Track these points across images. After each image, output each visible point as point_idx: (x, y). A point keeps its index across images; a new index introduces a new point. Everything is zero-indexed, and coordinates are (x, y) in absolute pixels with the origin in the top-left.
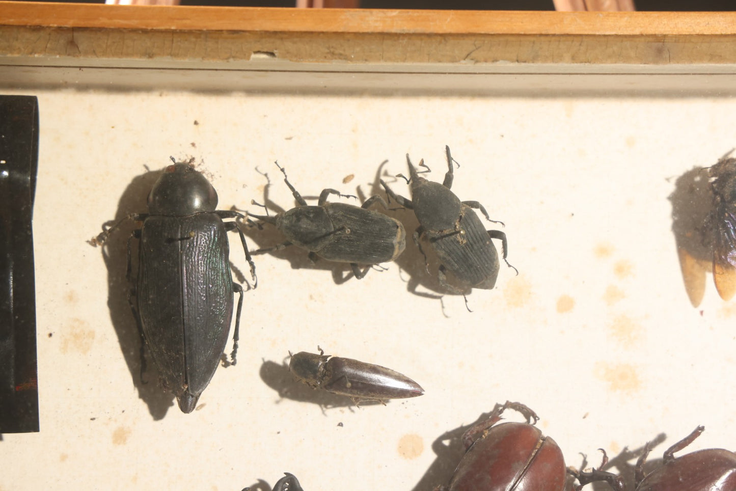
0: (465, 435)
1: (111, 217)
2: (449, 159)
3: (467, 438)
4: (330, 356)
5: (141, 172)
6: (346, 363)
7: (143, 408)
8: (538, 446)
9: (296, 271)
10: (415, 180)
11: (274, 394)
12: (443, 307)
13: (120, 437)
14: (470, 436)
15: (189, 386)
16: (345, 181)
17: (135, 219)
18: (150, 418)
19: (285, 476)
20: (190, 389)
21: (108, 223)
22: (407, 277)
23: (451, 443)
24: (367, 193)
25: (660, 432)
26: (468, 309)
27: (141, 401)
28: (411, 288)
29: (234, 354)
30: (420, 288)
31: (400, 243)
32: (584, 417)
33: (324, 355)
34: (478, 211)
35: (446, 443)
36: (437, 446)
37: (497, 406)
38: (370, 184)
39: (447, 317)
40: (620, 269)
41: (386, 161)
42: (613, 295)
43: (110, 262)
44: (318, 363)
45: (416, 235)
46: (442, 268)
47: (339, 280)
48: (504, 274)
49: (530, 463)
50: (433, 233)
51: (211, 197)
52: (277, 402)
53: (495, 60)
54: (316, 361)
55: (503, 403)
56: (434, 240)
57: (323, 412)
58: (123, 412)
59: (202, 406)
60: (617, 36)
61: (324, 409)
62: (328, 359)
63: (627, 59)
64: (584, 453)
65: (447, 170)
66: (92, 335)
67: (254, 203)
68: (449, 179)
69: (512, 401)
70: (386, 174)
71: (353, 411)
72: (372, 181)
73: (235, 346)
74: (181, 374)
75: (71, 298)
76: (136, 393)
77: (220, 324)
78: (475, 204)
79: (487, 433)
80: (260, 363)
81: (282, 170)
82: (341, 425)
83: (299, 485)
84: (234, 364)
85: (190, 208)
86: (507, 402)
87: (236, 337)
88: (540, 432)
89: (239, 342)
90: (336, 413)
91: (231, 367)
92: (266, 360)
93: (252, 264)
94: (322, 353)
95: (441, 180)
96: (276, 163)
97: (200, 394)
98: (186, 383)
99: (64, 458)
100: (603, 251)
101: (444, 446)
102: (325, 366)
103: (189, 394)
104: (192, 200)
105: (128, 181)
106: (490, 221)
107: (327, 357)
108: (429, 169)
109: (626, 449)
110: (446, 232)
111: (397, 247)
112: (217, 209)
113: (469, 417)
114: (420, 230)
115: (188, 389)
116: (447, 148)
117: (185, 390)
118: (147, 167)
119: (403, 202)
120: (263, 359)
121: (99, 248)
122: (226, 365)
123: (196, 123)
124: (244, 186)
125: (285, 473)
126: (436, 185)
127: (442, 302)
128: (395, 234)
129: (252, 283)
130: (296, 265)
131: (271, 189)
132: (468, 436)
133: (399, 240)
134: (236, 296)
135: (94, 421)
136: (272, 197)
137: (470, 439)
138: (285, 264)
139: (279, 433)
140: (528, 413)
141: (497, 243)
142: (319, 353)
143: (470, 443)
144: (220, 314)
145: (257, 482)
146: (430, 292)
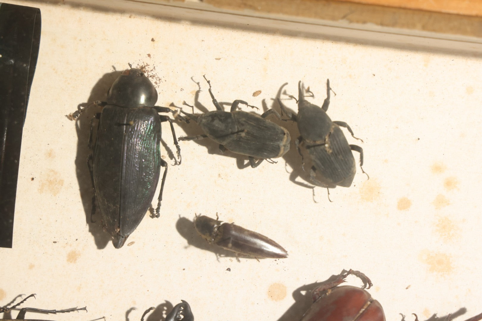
0: (315, 291)
1: (85, 100)
2: (329, 89)
3: (315, 293)
4: (222, 221)
5: (110, 70)
6: (233, 228)
7: (91, 239)
8: (365, 307)
9: (211, 155)
10: (301, 102)
11: (185, 241)
12: (314, 195)
13: (72, 257)
14: (318, 292)
15: (121, 229)
16: (255, 94)
17: (99, 105)
18: (95, 247)
19: (182, 302)
20: (121, 232)
21: (83, 105)
22: (290, 169)
23: (306, 294)
24: (269, 106)
25: (462, 306)
26: (329, 199)
27: (90, 234)
28: (292, 178)
29: (158, 209)
30: (299, 179)
31: (285, 146)
32: (407, 288)
33: (219, 220)
34: (344, 130)
35: (303, 293)
36: (296, 294)
37: (344, 271)
38: (272, 99)
39: (315, 202)
40: (449, 184)
41: (286, 84)
42: (440, 201)
43: (80, 132)
44: (214, 226)
45: (297, 142)
46: (314, 169)
47: (241, 165)
48: (358, 178)
49: (357, 318)
50: (309, 142)
51: (153, 96)
52: (186, 248)
53: (364, 22)
54: (212, 223)
55: (348, 270)
56: (309, 147)
57: (218, 259)
58: (77, 240)
59: (132, 243)
60: (458, 15)
61: (219, 257)
62: (222, 223)
63: (465, 32)
64: (403, 314)
65: (326, 97)
66: (61, 182)
67: (185, 103)
68: (326, 103)
69: (354, 269)
70: (285, 93)
71: (239, 261)
72: (274, 97)
73: (159, 205)
74: (116, 220)
75: (50, 154)
76: (87, 228)
77: (148, 188)
78: (343, 124)
79: (330, 292)
80: (178, 218)
81: (209, 82)
82: (229, 269)
83: (191, 310)
84: (157, 216)
85: (137, 102)
86: (351, 270)
87: (160, 198)
88: (369, 295)
89: (162, 202)
90: (227, 261)
91: (156, 218)
92: (182, 216)
93: (178, 147)
94: (218, 218)
95: (320, 105)
96: (204, 76)
97: (128, 236)
98: (119, 227)
99: (31, 267)
100: (437, 169)
101: (301, 295)
102: (219, 228)
103: (120, 235)
104: (138, 97)
105: (100, 76)
106: (354, 137)
107: (221, 222)
108: (313, 95)
109: (435, 315)
110: (318, 142)
111: (282, 148)
112: (156, 105)
113: (323, 277)
114: (301, 139)
115: (119, 231)
116: (328, 81)
117: (117, 232)
118: (114, 68)
119: (291, 116)
120: (180, 216)
121: (74, 122)
122: (153, 216)
123: (153, 40)
124: (182, 90)
125: (182, 300)
126: (315, 108)
127: (313, 191)
128: (281, 139)
129: (179, 160)
130: (211, 151)
131: (200, 94)
132: (316, 291)
133: (285, 143)
134: (162, 169)
135: (56, 244)
136: (201, 100)
137: (317, 294)
138: (204, 149)
139: (184, 269)
140: (366, 280)
141: (356, 154)
142: (215, 218)
143: (317, 297)
144: (148, 181)
145: (165, 302)
146: (306, 183)
